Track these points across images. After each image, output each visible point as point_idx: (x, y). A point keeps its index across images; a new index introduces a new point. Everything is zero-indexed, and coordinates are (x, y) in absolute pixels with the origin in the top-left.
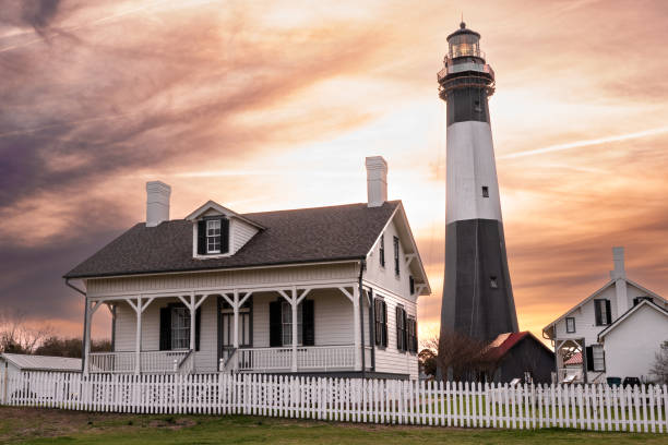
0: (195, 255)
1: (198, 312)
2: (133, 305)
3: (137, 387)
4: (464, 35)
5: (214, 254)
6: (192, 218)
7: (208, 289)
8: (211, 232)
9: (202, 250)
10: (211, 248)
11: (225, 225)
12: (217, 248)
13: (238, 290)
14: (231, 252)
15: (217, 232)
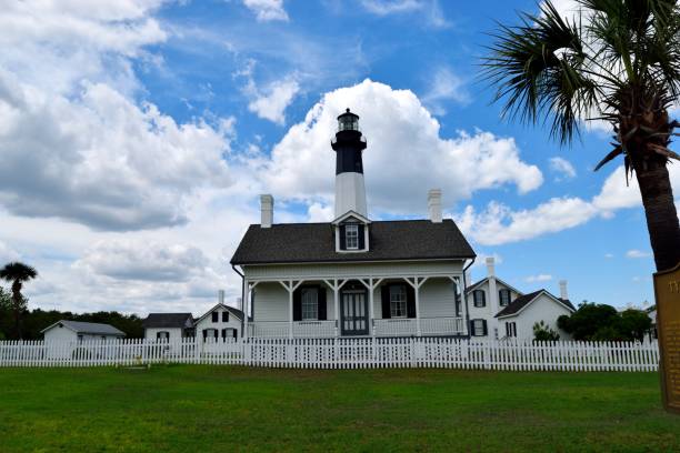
0: (338, 250)
1: (340, 291)
2: (285, 286)
3: (290, 349)
4: (349, 116)
5: (353, 250)
6: (337, 223)
7: (348, 275)
8: (349, 234)
9: (343, 247)
10: (350, 246)
11: (361, 228)
12: (355, 245)
13: (372, 276)
14: (367, 248)
15: (354, 233)
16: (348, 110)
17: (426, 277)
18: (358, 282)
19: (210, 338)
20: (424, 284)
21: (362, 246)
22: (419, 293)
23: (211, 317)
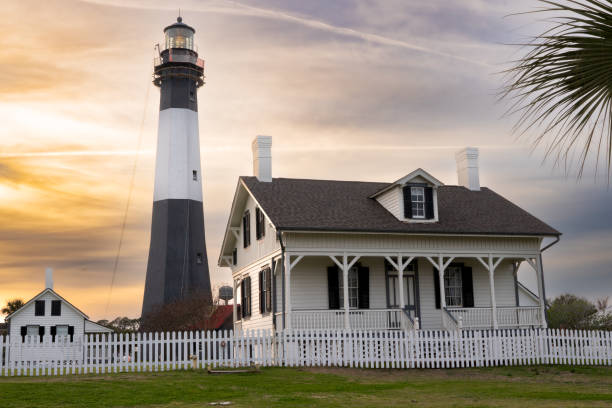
0: (402, 218)
4: (179, 28)
5: (419, 219)
7: (414, 251)
8: (415, 198)
9: (407, 214)
10: (416, 213)
11: (429, 192)
12: (421, 213)
13: (441, 254)
14: (436, 218)
15: (420, 198)
16: (180, 19)
17: (502, 258)
18: (424, 259)
19: (33, 336)
20: (499, 265)
21: (430, 215)
22: (495, 275)
23: (33, 309)
